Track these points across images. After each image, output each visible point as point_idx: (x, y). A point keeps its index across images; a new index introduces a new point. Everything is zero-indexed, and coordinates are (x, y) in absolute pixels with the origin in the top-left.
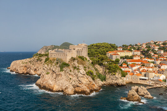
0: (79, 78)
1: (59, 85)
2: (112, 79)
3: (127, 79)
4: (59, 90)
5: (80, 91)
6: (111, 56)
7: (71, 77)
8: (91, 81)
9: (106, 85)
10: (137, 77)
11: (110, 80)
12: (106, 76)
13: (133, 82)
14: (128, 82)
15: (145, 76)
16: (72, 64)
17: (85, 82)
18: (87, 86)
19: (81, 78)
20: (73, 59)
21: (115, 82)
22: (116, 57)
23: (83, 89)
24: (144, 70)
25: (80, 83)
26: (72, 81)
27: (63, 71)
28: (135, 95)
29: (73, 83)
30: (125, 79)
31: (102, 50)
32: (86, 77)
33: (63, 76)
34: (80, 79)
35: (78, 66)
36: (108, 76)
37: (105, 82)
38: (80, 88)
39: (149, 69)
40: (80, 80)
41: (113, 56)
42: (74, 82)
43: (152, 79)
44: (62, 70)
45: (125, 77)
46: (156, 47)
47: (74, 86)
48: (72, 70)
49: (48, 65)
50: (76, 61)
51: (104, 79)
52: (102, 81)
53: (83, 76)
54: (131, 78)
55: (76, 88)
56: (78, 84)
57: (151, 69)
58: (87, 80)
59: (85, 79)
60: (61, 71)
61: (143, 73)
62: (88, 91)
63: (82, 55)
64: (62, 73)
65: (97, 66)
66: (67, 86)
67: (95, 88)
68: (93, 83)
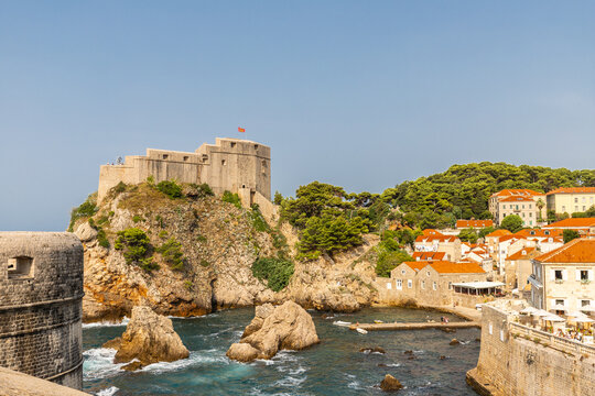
3: (399, 288)
10: (436, 277)
13: (421, 303)
20: (120, 189)
22: (517, 211)
24: (525, 253)
30: (389, 286)
35: (112, 214)
37: (282, 295)
41: (500, 205)
45: (390, 275)
50: (122, 196)
51: (283, 280)
52: (276, 287)
54: (416, 284)
58: (99, 265)
68: (130, 282)
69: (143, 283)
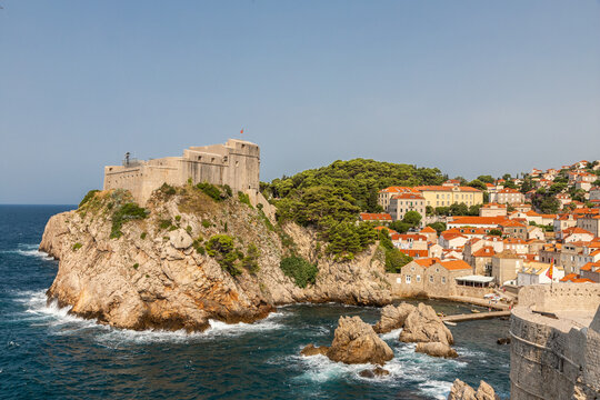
0: (166, 262)
1: (95, 291)
2: (337, 279)
3: (409, 282)
4: (88, 309)
5: (165, 315)
6: (394, 201)
7: (139, 259)
8: (213, 276)
9: (313, 301)
10: (445, 273)
11: (329, 282)
12: (319, 265)
13: (431, 294)
14: (409, 294)
15: (489, 271)
16: (158, 210)
17: (186, 280)
18: (199, 295)
19: (171, 264)
20: (168, 192)
21: (346, 288)
22: (411, 207)
23: (177, 308)
24: (488, 251)
25: (167, 286)
26: (138, 275)
27: (119, 237)
28: (360, 339)
29: (142, 284)
30: (399, 280)
31: (363, 182)
32: (192, 262)
33: (114, 256)
34: (170, 267)
35: (178, 219)
36: (324, 267)
37: (310, 291)
38: (168, 306)
39: (513, 247)
40: (167, 270)
41: (399, 201)
42: (144, 277)
43: (508, 283)
44: (116, 233)
45: (399, 271)
46: (586, 179)
47: (143, 295)
48: (151, 232)
49: (83, 216)
50: (176, 198)
51: (309, 278)
52: (301, 284)
53: (180, 255)
54: (424, 278)
55: (153, 306)
56: (160, 289)
57: (523, 246)
58: (198, 273)
59: (190, 269)
60: (112, 236)
61: (482, 261)
62: (197, 315)
63: (225, 182)
64: (115, 244)
65: (293, 230)
66: (120, 293)
67: (236, 308)
68: (226, 288)
69: (234, 288)
